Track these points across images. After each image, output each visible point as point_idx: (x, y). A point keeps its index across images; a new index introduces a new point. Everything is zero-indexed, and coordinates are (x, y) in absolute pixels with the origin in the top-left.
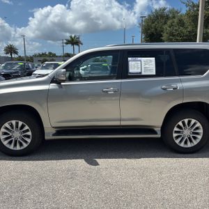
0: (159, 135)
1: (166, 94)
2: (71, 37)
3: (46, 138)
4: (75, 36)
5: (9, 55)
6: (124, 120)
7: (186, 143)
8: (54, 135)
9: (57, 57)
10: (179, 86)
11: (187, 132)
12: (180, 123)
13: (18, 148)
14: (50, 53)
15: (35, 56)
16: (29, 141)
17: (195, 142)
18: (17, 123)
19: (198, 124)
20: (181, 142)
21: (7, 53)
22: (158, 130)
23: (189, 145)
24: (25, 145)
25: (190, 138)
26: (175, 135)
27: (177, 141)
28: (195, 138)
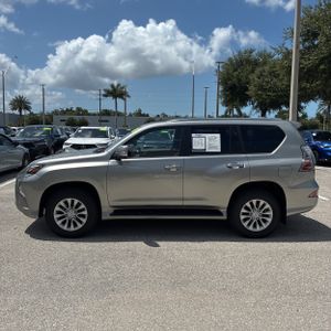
0: (225, 217)
1: (230, 173)
2: (112, 86)
3: (104, 218)
4: (118, 85)
5: (17, 112)
6: (187, 200)
7: (255, 226)
8: (111, 215)
9: (89, 114)
10: (245, 164)
11: (256, 215)
12: (248, 204)
13: (72, 228)
14: (79, 109)
15: (56, 112)
16: (84, 221)
17: (265, 226)
18: (73, 202)
19: (268, 206)
20: (249, 225)
21: (14, 109)
22: (224, 211)
23: (258, 229)
24: (80, 226)
25: (259, 221)
26: (242, 217)
27: (245, 224)
28: (265, 221)
